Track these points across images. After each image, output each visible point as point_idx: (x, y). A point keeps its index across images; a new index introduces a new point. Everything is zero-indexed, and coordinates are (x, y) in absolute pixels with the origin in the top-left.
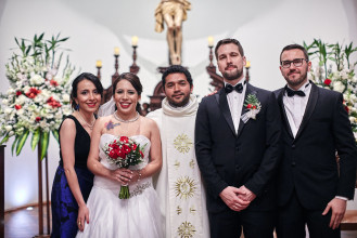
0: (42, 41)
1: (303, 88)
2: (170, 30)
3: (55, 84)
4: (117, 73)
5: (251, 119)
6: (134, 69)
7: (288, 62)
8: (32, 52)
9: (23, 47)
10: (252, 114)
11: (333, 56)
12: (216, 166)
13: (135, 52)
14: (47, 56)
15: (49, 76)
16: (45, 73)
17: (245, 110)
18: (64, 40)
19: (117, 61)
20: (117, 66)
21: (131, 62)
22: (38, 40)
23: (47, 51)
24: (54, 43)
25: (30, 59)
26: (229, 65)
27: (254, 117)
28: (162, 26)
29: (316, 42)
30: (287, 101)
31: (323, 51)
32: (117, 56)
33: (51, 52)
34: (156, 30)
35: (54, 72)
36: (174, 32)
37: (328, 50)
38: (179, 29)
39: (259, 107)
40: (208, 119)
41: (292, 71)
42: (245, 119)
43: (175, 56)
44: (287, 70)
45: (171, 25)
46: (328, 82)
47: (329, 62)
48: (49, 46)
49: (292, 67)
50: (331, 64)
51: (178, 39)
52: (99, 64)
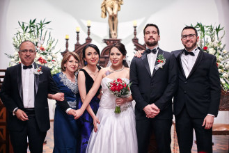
0: (35, 24)
1: (193, 51)
2: (110, 16)
3: (43, 49)
4: (78, 42)
5: (160, 68)
6: (89, 40)
7: (186, 36)
8: (28, 30)
9: (23, 27)
10: (160, 65)
11: (209, 33)
12: (142, 94)
13: (89, 30)
14: (38, 33)
15: (39, 45)
16: (37, 43)
17: (157, 63)
18: (48, 23)
19: (78, 36)
20: (78, 39)
21: (86, 36)
22: (32, 23)
23: (38, 30)
24: (41, 25)
25: (28, 35)
26: (151, 37)
27: (161, 67)
28: (106, 14)
29: (198, 24)
30: (184, 58)
31: (203, 30)
32: (78, 33)
33: (40, 30)
34: (102, 17)
35: (42, 42)
36: (113, 18)
37: (206, 29)
38: (116, 16)
39: (165, 61)
40: (136, 68)
41: (188, 41)
42: (157, 68)
43: (113, 32)
44: (185, 40)
45: (111, 14)
46: (205, 48)
47: (206, 36)
48: (39, 26)
49: (188, 38)
50: (207, 37)
51: (115, 22)
52: (67, 38)
